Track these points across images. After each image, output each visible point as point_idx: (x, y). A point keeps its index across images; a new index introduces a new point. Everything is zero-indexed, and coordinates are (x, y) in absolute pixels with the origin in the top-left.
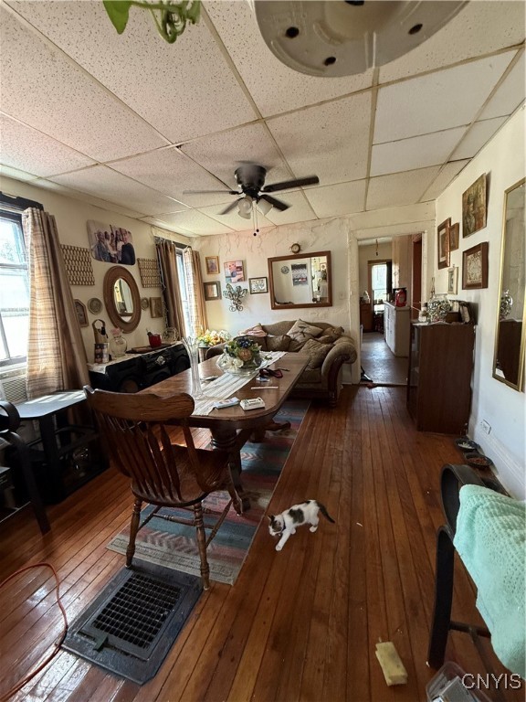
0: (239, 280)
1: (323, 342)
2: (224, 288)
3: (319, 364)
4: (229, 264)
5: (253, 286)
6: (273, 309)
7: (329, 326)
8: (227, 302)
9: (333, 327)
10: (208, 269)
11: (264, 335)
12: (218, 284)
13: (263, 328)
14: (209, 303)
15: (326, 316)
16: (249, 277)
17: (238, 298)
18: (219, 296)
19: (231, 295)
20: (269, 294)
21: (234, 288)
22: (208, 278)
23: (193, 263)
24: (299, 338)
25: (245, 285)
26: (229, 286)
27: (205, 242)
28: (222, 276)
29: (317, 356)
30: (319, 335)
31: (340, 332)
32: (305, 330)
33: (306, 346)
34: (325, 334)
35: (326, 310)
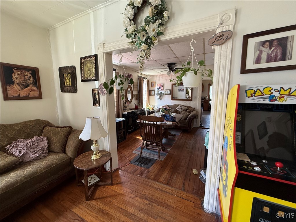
0: (161, 90)
1: (187, 112)
2: (156, 92)
3: (186, 119)
4: (159, 84)
5: (166, 92)
6: (172, 100)
7: (190, 107)
8: (157, 97)
9: (191, 108)
10: (151, 85)
11: (168, 108)
12: (154, 91)
13: (168, 106)
14: (151, 96)
15: (189, 104)
16: (165, 89)
17: (161, 96)
18: (154, 95)
19: (159, 94)
20: (171, 95)
21: (160, 92)
22: (151, 88)
23: (147, 83)
24: (180, 110)
25: (163, 92)
26: (158, 92)
27: (152, 77)
28: (156, 88)
29: (185, 116)
30: (187, 110)
31: (194, 109)
32: (182, 108)
33: (182, 113)
34: (189, 109)
35: (190, 102)
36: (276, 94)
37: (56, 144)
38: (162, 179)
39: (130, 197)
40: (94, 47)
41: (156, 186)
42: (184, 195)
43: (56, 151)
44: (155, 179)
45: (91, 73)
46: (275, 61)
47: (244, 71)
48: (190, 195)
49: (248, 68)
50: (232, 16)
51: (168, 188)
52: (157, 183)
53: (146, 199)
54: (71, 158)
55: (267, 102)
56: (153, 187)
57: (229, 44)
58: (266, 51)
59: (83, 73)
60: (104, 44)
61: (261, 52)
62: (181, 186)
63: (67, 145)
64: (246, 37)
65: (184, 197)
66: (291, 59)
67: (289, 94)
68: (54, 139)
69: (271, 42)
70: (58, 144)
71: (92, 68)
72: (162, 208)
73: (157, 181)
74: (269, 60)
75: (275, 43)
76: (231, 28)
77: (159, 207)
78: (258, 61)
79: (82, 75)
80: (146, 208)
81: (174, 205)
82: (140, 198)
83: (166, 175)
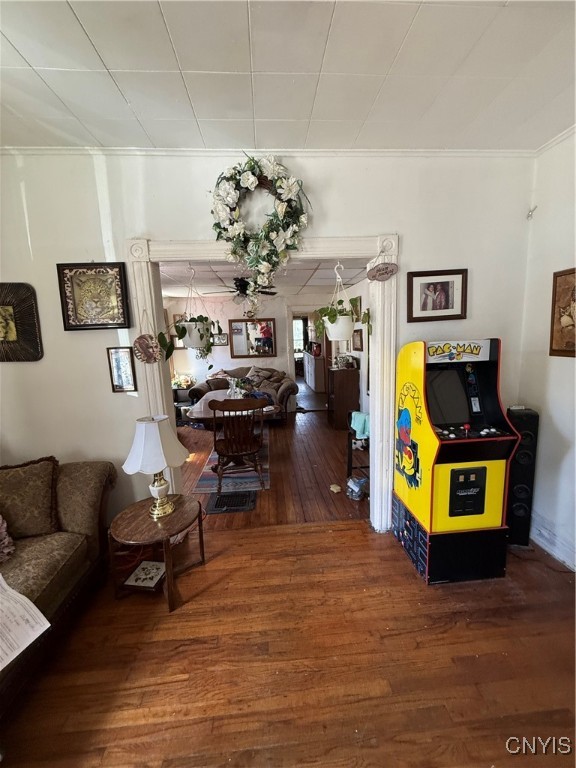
1: (274, 382)
5: (216, 340)
6: (232, 358)
7: (275, 370)
9: (278, 372)
13: (226, 372)
15: (272, 363)
20: (229, 346)
24: (256, 379)
27: (173, 302)
30: (270, 377)
32: (259, 374)
33: (262, 384)
34: (274, 376)
35: (272, 359)
36: (454, 351)
37: (28, 515)
38: (291, 516)
39: (258, 565)
40: (111, 244)
41: (291, 531)
42: (341, 525)
43: (34, 532)
44: (279, 523)
45: (103, 309)
46: (440, 309)
47: (411, 319)
48: (350, 522)
49: (415, 315)
50: (395, 244)
51: (312, 526)
52: (289, 526)
53: (287, 555)
54: (87, 537)
55: (448, 361)
56: (287, 534)
57: (393, 280)
58: (432, 297)
59: (70, 306)
60: (148, 241)
61: (427, 296)
62: (328, 516)
63: (60, 509)
64: (411, 275)
65: (342, 527)
66: (453, 308)
67: (464, 351)
68: (18, 502)
69: (435, 285)
70: (36, 512)
71: (109, 295)
72: (321, 556)
73: (287, 523)
74: (434, 308)
75: (439, 287)
76: (394, 260)
77: (315, 557)
78: (424, 307)
79: (70, 313)
80: (297, 566)
81: (335, 544)
82: (276, 559)
83: (292, 508)
